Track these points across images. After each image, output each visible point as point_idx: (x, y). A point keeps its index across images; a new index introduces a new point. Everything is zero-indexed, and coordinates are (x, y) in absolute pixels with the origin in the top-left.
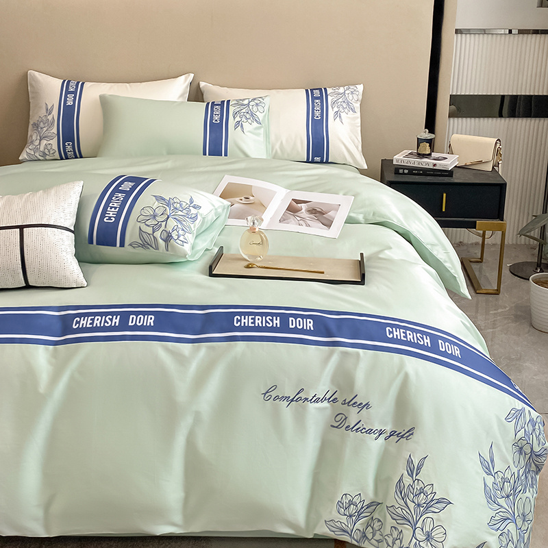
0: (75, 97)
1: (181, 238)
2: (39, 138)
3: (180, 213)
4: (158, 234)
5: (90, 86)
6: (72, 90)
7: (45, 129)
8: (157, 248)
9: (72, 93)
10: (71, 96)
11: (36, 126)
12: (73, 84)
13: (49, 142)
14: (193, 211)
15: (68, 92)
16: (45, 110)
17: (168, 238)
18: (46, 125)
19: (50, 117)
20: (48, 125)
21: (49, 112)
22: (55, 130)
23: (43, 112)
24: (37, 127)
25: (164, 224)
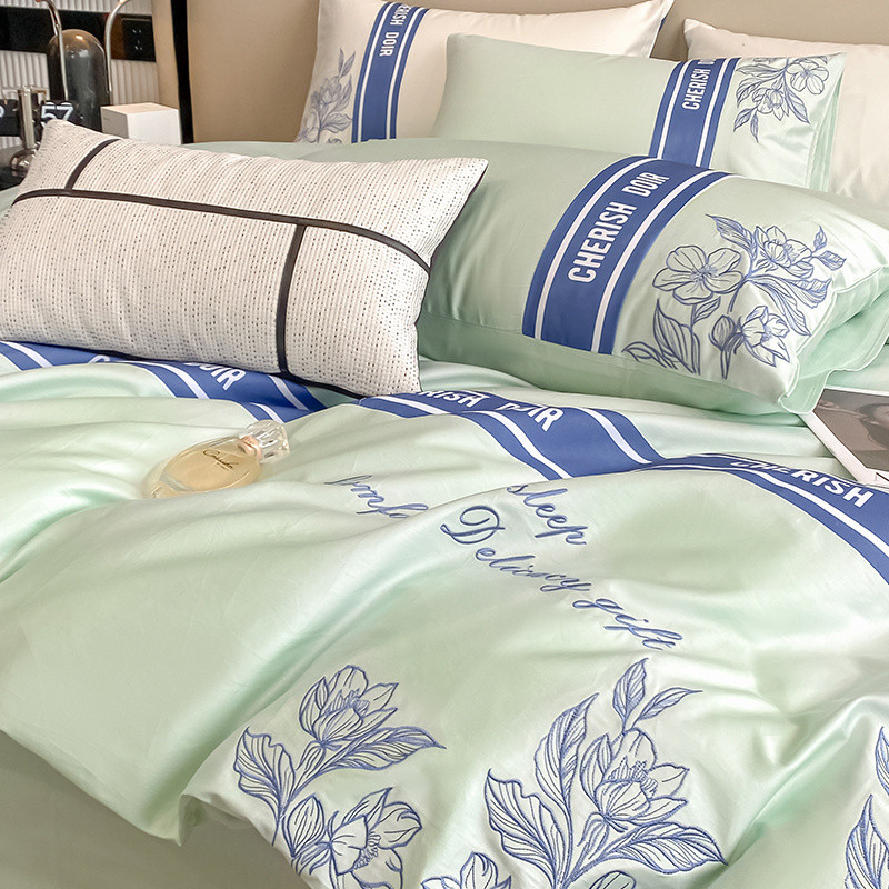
0: (399, 40)
1: (773, 343)
2: (318, 125)
3: (781, 273)
4: (704, 328)
5: (437, 17)
6: (397, 23)
7: (331, 106)
8: (696, 369)
9: (395, 29)
10: (392, 37)
11: (318, 98)
12: (402, 12)
13: (336, 136)
14: (820, 272)
15: (388, 28)
16: (336, 65)
17: (730, 342)
18: (335, 96)
19: (344, 81)
20: (339, 96)
21: (344, 69)
22: (349, 111)
23: (334, 69)
24: (319, 102)
25: (727, 299)
